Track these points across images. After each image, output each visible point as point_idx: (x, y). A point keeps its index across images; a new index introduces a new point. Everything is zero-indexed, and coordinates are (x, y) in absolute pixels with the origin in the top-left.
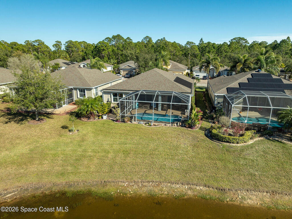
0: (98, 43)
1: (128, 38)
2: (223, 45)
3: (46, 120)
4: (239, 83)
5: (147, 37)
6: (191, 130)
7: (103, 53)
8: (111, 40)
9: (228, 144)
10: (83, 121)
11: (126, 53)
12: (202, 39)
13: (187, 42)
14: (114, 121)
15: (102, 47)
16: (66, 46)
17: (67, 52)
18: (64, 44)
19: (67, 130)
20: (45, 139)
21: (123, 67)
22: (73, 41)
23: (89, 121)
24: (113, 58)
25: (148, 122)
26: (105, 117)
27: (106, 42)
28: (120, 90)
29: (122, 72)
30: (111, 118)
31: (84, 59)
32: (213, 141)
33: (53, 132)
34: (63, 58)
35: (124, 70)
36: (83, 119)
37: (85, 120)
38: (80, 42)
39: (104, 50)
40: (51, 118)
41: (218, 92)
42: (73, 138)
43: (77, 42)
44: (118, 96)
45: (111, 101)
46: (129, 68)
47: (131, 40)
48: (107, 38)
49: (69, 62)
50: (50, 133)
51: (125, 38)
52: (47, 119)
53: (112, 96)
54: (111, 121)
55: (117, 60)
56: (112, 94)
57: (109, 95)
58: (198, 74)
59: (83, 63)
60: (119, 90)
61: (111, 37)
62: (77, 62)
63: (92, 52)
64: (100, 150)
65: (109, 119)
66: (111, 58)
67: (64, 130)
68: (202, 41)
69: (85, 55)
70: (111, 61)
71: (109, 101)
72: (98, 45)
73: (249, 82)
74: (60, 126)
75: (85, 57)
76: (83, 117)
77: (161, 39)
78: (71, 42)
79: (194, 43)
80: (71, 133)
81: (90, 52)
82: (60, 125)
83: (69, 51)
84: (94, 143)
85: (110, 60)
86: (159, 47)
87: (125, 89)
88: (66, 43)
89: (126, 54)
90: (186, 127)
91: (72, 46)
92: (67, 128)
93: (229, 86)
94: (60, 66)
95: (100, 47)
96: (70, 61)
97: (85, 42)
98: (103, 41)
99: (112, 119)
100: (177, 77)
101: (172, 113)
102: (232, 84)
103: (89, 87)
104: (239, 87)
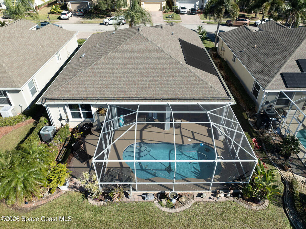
4: (296, 61)
28: (84, 99)
35: (73, 1)
41: (270, 85)
44: (80, 109)
45: (67, 119)
53: (68, 109)
56: (66, 106)
57: (61, 109)
71: (64, 119)
87: (94, 96)
90: (244, 199)
93: (283, 70)
100: (179, 39)
101: (193, 132)
102: (286, 63)
103: (12, 87)
104: (299, 71)
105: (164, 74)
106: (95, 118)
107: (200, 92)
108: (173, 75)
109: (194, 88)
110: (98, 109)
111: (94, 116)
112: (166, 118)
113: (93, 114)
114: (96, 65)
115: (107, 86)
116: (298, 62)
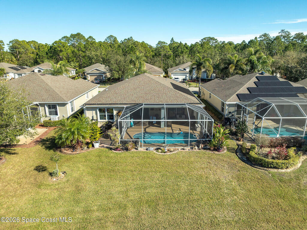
0: (53, 42)
1: (90, 37)
2: (195, 45)
3: (6, 159)
4: (247, 88)
5: (111, 36)
6: (219, 153)
7: (61, 54)
8: (70, 39)
9: (276, 170)
10: (65, 153)
11: (89, 54)
12: (172, 39)
13: (158, 42)
14: (111, 149)
15: (59, 47)
16: (10, 47)
17: (12, 54)
18: (7, 44)
19: (46, 174)
20: (13, 197)
21: (90, 72)
22: (20, 40)
23: (76, 154)
24: (73, 61)
25: (159, 147)
26: (97, 145)
27: (63, 42)
28: (110, 104)
29: (89, 78)
30: (105, 146)
31: (36, 63)
32: (255, 167)
33: (24, 181)
34: (7, 61)
35: (91, 74)
36: (65, 151)
37: (68, 152)
38: (29, 42)
39: (61, 51)
40: (13, 154)
41: (229, 100)
42: (61, 188)
43: (25, 41)
44: (106, 112)
45: (97, 120)
46: (98, 72)
47: (93, 39)
48: (64, 37)
49: (17, 67)
50: (18, 183)
51: (86, 37)
52: (8, 156)
53: (98, 112)
54: (107, 149)
55: (78, 63)
56: (97, 110)
57: (94, 112)
58: (176, 77)
59: (38, 68)
60: (108, 104)
61: (69, 36)
62: (27, 65)
63: (47, 54)
64: (111, 206)
65: (103, 147)
66: (71, 60)
67: (42, 174)
68: (173, 40)
69: (38, 57)
70: (71, 64)
71: (95, 120)
72: (54, 45)
73: (257, 86)
74: (33, 168)
75: (38, 60)
76: (64, 147)
77: (129, 38)
78: (16, 41)
79: (167, 43)
80: (55, 179)
81: (44, 54)
82: (33, 166)
83: (14, 53)
84: (97, 193)
85: (69, 63)
86: (128, 47)
87: (116, 103)
88: (10, 42)
89: (91, 56)
90: (211, 150)
91: (19, 46)
92: (45, 170)
93: (238, 92)
94: (5, 72)
95: (56, 48)
96: (18, 65)
97: (35, 42)
98: (60, 40)
99: (107, 146)
100: (171, 83)
101: (179, 129)
102: (240, 90)
103: (62, 102)
104: (249, 93)
105: (160, 93)
106: (115, 119)
107: (183, 101)
108: (166, 94)
109: (179, 99)
110: (118, 112)
111: (114, 117)
112: (162, 118)
113: (114, 115)
114: (117, 89)
115: (124, 98)
116: (248, 89)
